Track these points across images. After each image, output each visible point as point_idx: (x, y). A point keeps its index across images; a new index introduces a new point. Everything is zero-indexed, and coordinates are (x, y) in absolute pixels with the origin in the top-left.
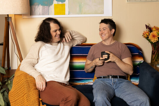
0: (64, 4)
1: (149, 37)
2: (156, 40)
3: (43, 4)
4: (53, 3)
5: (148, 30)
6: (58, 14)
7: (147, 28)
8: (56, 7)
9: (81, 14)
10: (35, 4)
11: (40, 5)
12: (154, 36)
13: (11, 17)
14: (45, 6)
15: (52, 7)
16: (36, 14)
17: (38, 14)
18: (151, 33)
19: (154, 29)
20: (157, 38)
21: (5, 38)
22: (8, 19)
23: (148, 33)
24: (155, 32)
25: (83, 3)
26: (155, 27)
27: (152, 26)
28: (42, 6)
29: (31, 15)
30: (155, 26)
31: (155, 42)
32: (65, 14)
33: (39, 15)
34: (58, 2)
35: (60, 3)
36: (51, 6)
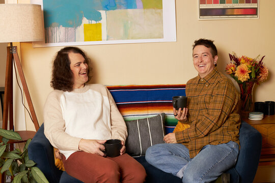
0: (100, 24)
1: (235, 73)
2: (246, 77)
3: (66, 25)
4: (81, 23)
5: (233, 62)
6: (90, 40)
7: (231, 60)
8: (86, 28)
9: (128, 39)
10: (54, 24)
11: (61, 26)
12: (243, 72)
13: (16, 47)
14: (69, 28)
15: (80, 29)
16: (55, 41)
17: (58, 40)
18: (238, 67)
19: (242, 61)
20: (248, 74)
21: (7, 81)
22: (12, 50)
23: (233, 66)
24: (245, 64)
25: (129, 22)
26: (243, 57)
27: (239, 56)
28: (64, 28)
29: (46, 43)
30: (244, 55)
31: (245, 80)
32: (101, 40)
33: (60, 42)
34: (90, 21)
35: (94, 22)
36: (78, 28)
